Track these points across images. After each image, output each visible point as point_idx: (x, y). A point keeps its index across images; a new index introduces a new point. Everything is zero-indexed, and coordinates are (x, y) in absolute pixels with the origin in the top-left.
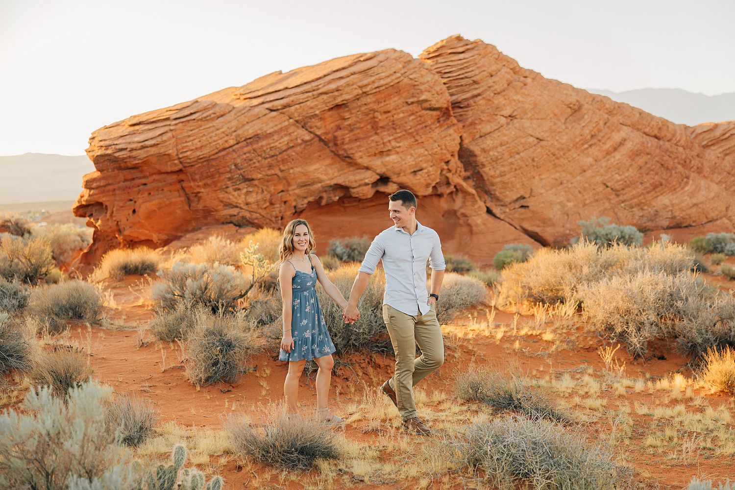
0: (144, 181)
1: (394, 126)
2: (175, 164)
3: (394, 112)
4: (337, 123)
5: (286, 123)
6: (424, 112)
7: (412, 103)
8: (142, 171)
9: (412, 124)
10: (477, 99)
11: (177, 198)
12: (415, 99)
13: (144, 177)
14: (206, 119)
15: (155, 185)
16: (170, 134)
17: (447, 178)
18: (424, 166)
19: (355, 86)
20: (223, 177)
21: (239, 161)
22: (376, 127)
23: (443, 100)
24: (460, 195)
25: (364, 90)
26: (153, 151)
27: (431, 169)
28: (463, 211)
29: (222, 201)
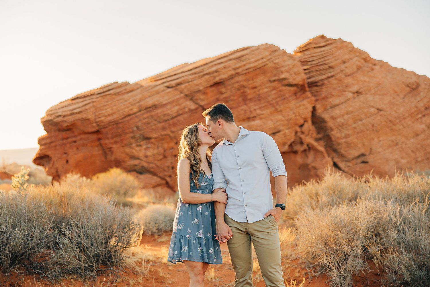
0: (74, 139)
1: (259, 98)
2: (93, 126)
3: (260, 88)
4: (217, 96)
5: (178, 97)
6: (284, 88)
7: (274, 81)
8: (73, 132)
9: (273, 97)
10: (330, 80)
11: (96, 151)
12: (276, 78)
13: (75, 136)
14: (118, 94)
15: (81, 142)
16: (91, 105)
17: (301, 139)
18: (281, 128)
19: (230, 69)
20: (128, 136)
21: (139, 124)
22: (245, 99)
23: (300, 78)
24: (312, 152)
25: (238, 71)
26: (79, 116)
27: (287, 131)
28: (313, 164)
29: (128, 155)
